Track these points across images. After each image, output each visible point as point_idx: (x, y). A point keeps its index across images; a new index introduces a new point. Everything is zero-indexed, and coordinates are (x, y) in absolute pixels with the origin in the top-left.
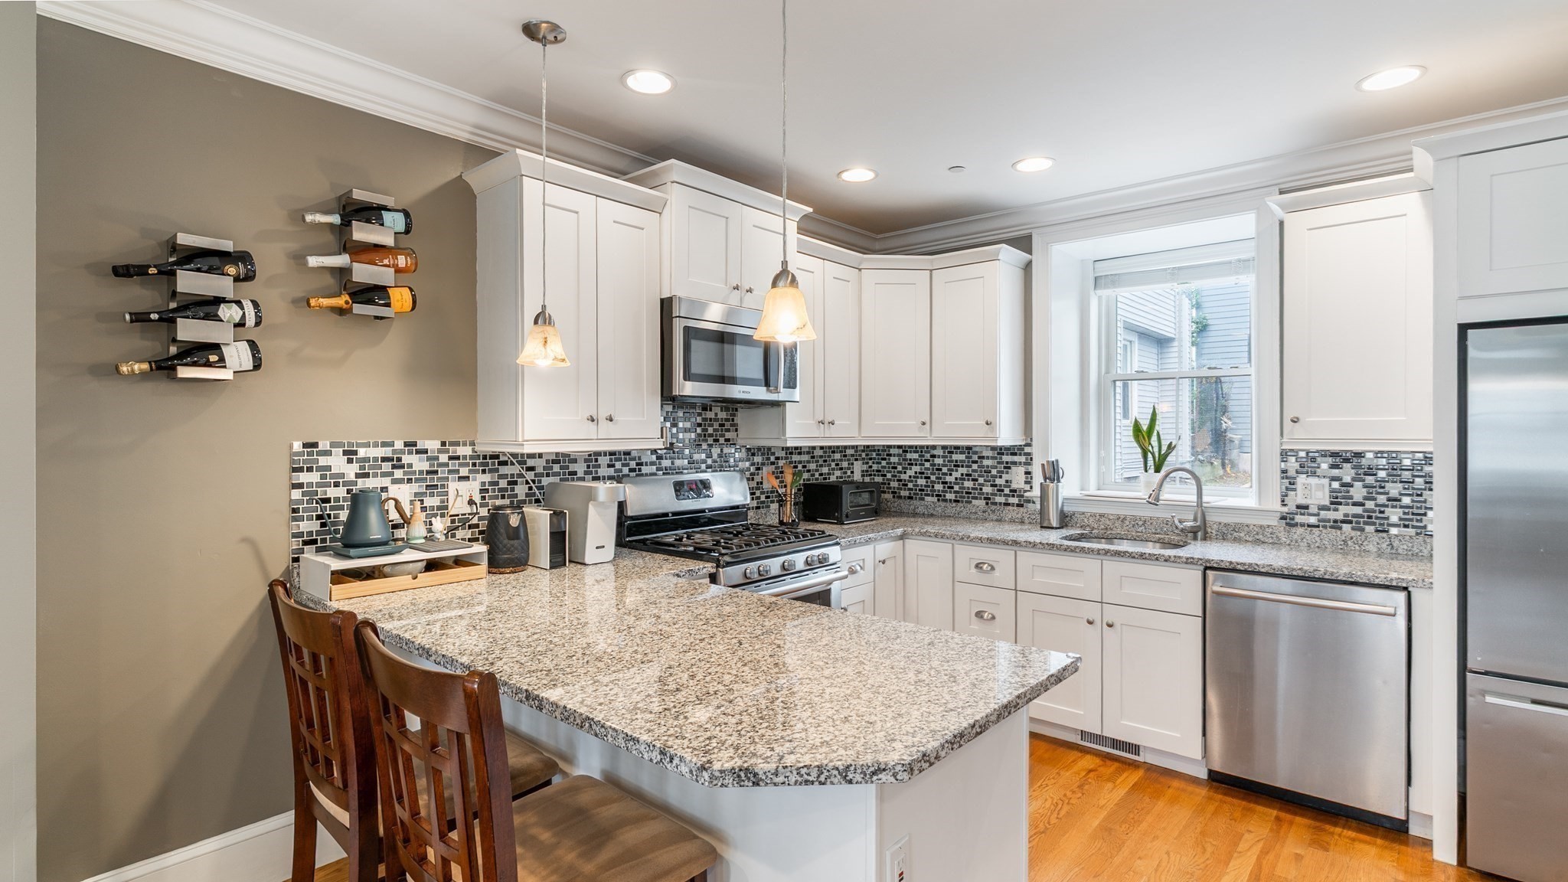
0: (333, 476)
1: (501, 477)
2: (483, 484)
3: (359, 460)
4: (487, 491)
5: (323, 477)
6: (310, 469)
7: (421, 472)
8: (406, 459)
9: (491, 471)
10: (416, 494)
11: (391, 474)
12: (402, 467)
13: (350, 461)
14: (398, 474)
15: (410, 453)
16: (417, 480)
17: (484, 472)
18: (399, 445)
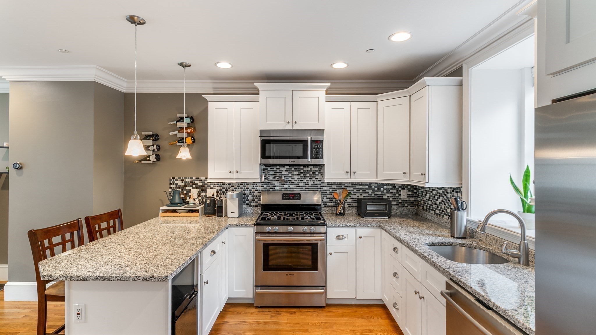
0: (178, 186)
1: (223, 188)
2: (218, 190)
3: (184, 182)
4: (219, 192)
5: (176, 186)
6: (173, 184)
7: (200, 186)
8: (196, 182)
9: (220, 186)
10: (199, 192)
11: (192, 186)
12: (195, 184)
13: (182, 182)
14: (194, 186)
15: (197, 180)
16: (199, 188)
17: (218, 186)
18: (194, 178)
